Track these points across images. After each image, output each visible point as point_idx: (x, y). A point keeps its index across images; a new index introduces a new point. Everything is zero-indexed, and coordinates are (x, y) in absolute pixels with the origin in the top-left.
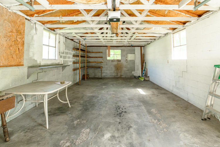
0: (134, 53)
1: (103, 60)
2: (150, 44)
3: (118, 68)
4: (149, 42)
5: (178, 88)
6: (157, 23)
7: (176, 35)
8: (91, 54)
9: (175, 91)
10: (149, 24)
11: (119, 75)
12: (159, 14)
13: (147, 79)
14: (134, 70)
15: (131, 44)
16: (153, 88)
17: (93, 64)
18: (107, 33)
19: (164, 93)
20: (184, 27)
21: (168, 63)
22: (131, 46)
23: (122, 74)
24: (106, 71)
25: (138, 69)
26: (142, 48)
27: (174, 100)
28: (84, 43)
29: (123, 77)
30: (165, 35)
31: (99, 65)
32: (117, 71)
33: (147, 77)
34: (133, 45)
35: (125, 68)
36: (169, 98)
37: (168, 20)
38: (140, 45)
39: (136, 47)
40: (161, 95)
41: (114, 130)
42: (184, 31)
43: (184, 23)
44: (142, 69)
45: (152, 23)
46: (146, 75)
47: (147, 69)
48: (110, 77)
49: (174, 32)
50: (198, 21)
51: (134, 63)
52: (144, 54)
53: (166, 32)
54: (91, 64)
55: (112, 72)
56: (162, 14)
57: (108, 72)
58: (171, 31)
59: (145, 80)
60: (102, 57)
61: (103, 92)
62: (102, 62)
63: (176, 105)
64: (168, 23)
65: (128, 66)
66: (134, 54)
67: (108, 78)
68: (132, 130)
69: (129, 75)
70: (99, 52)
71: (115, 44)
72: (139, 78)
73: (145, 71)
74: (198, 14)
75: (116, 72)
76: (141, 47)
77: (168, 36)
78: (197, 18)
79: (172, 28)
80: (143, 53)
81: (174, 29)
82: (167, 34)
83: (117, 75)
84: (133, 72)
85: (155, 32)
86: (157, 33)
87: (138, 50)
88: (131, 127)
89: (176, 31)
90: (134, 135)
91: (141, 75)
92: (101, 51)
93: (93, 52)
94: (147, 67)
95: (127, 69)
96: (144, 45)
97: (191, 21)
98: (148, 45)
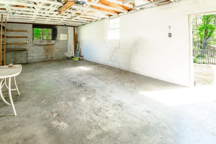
0: (67, 33)
1: (28, 41)
2: (85, 25)
3: (48, 50)
4: (85, 24)
5: (112, 61)
6: (99, 8)
7: (112, 21)
8: (9, 32)
9: (110, 64)
10: (93, 8)
11: (49, 57)
12: (103, 3)
13: (81, 58)
14: (67, 51)
15: (65, 23)
16: (91, 65)
17: (13, 46)
18: (48, 10)
19: (102, 67)
20: (118, 16)
21: (104, 42)
22: (64, 26)
23: (53, 56)
24: (32, 55)
25: (71, 50)
26: (76, 28)
27: (111, 69)
28: (8, 18)
29: (53, 59)
30: (102, 19)
31: (22, 47)
32: (47, 53)
33: (81, 56)
34: (66, 25)
35: (57, 49)
36: (107, 69)
37: (109, 9)
38: (73, 25)
39: (69, 27)
40: (101, 68)
41: (86, 95)
42: (118, 19)
43: (118, 13)
44: (75, 49)
45: (95, 8)
46: (80, 55)
47: (81, 49)
48: (38, 60)
49: (110, 18)
50: (128, 13)
51: (67, 44)
52: (77, 35)
53: (103, 17)
54: (9, 47)
55: (41, 54)
56: (106, 3)
57: (35, 55)
58: (108, 17)
59: (80, 59)
60: (26, 37)
61: (44, 75)
62: (27, 43)
63: (114, 71)
64: (108, 10)
65: (60, 47)
66: (67, 35)
67: (36, 62)
68: (97, 91)
69: (61, 56)
70: (22, 31)
71: (47, 22)
72: (73, 58)
73: (79, 51)
74: (128, 9)
75: (45, 54)
76: (74, 27)
77: (105, 21)
78: (127, 11)
79: (109, 15)
80: (76, 33)
81: (110, 16)
82: (104, 18)
83: (47, 58)
84: (65, 53)
85: (94, 16)
86: (96, 16)
87: (71, 30)
88: (96, 90)
89: (111, 17)
90: (101, 93)
91: (74, 56)
92: (26, 29)
93: (12, 31)
94: (80, 47)
95: (58, 50)
96: (77, 26)
97: (123, 13)
98: (83, 26)
